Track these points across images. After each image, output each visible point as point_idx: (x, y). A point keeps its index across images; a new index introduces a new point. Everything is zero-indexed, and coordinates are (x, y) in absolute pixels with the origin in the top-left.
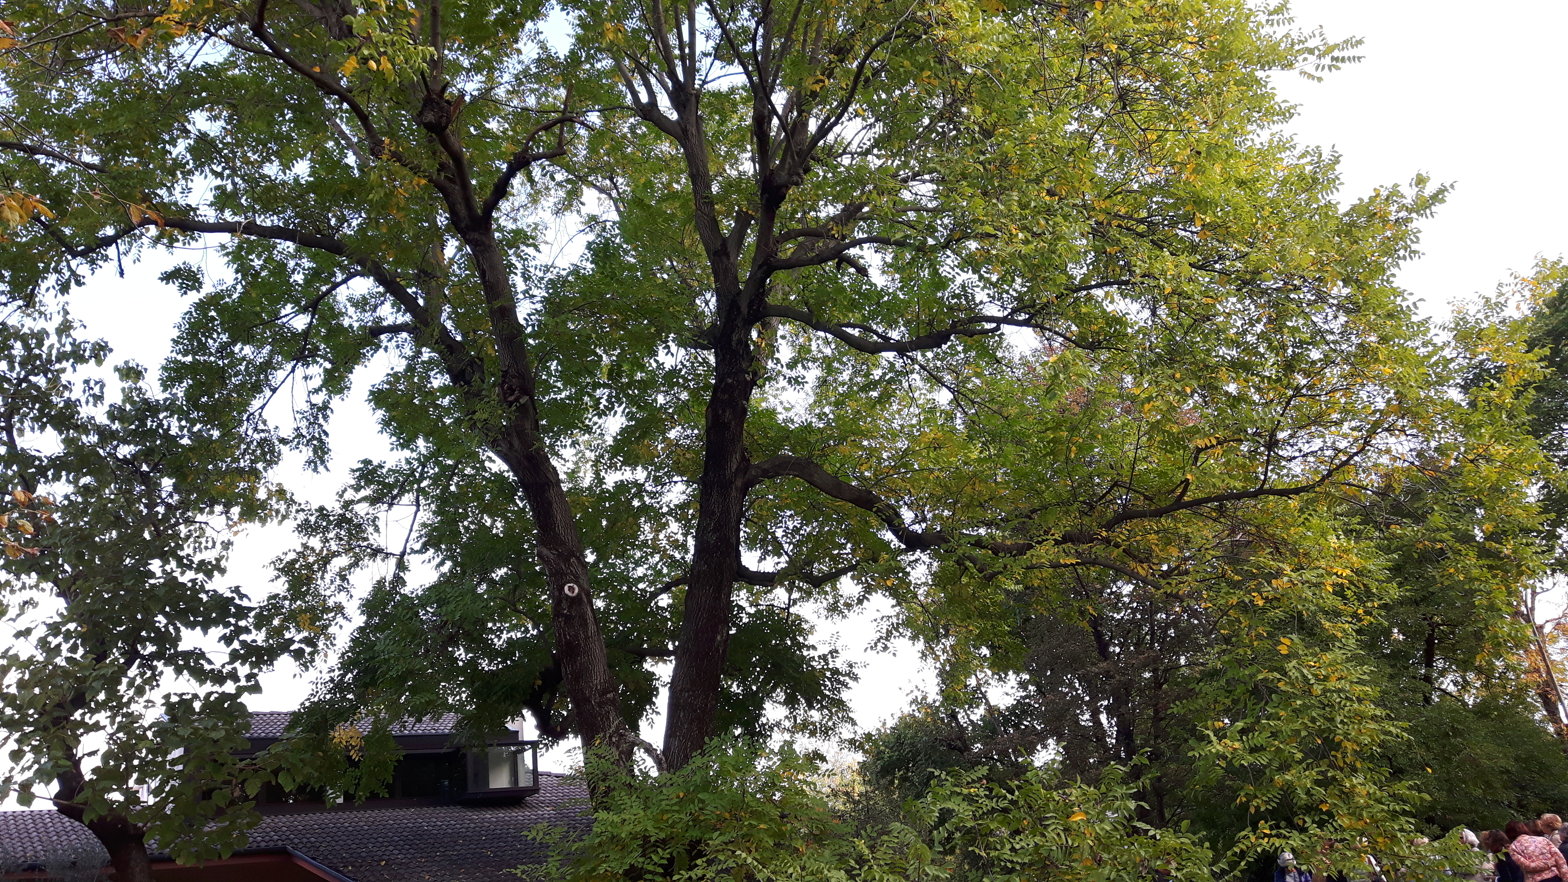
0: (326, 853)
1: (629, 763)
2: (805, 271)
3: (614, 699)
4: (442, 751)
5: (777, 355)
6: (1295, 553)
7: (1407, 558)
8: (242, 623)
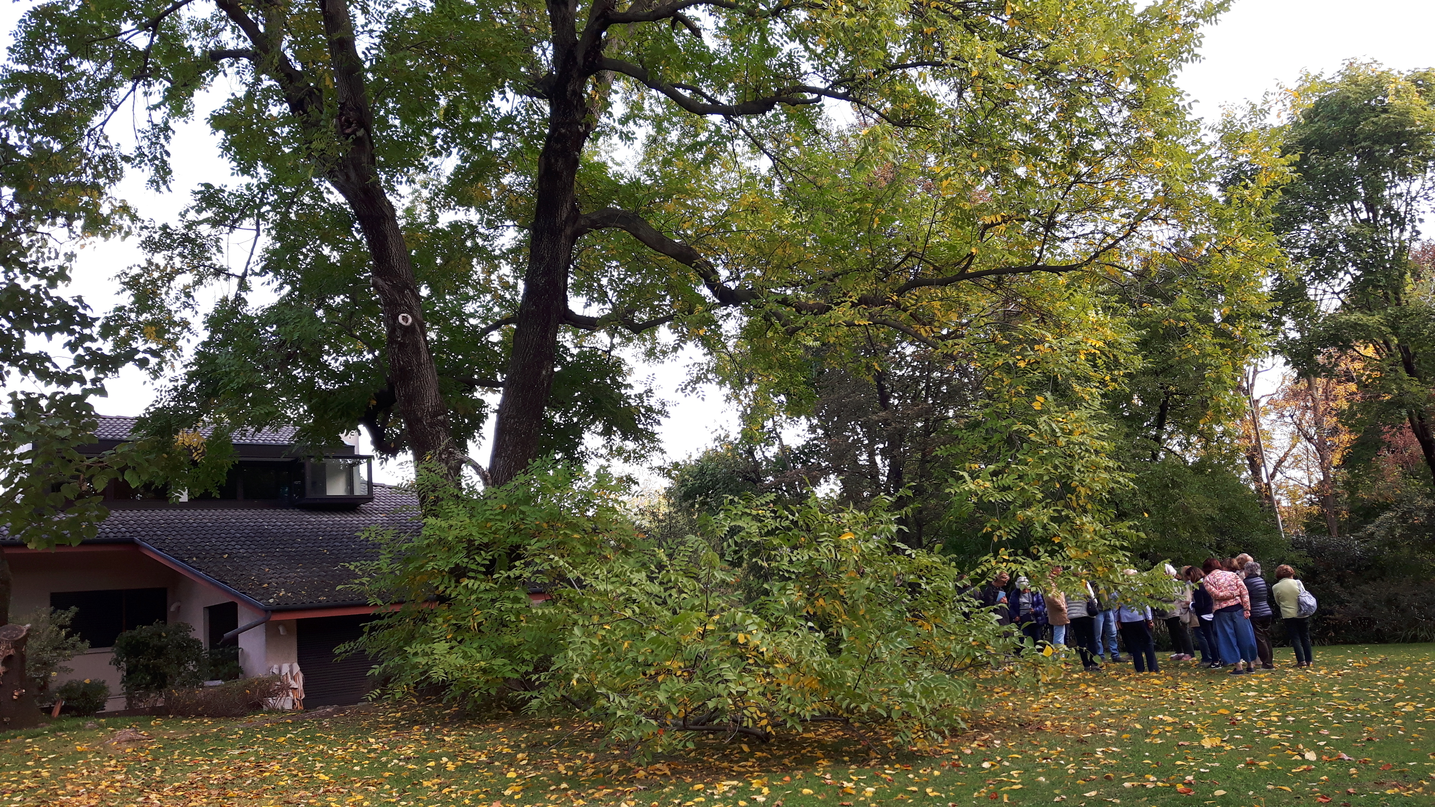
0: (172, 545)
1: (457, 478)
2: (640, 26)
3: (444, 420)
4: (282, 459)
5: (610, 109)
6: (1058, 325)
7: (1154, 334)
8: (87, 331)
